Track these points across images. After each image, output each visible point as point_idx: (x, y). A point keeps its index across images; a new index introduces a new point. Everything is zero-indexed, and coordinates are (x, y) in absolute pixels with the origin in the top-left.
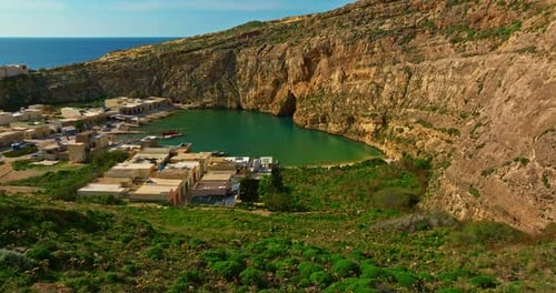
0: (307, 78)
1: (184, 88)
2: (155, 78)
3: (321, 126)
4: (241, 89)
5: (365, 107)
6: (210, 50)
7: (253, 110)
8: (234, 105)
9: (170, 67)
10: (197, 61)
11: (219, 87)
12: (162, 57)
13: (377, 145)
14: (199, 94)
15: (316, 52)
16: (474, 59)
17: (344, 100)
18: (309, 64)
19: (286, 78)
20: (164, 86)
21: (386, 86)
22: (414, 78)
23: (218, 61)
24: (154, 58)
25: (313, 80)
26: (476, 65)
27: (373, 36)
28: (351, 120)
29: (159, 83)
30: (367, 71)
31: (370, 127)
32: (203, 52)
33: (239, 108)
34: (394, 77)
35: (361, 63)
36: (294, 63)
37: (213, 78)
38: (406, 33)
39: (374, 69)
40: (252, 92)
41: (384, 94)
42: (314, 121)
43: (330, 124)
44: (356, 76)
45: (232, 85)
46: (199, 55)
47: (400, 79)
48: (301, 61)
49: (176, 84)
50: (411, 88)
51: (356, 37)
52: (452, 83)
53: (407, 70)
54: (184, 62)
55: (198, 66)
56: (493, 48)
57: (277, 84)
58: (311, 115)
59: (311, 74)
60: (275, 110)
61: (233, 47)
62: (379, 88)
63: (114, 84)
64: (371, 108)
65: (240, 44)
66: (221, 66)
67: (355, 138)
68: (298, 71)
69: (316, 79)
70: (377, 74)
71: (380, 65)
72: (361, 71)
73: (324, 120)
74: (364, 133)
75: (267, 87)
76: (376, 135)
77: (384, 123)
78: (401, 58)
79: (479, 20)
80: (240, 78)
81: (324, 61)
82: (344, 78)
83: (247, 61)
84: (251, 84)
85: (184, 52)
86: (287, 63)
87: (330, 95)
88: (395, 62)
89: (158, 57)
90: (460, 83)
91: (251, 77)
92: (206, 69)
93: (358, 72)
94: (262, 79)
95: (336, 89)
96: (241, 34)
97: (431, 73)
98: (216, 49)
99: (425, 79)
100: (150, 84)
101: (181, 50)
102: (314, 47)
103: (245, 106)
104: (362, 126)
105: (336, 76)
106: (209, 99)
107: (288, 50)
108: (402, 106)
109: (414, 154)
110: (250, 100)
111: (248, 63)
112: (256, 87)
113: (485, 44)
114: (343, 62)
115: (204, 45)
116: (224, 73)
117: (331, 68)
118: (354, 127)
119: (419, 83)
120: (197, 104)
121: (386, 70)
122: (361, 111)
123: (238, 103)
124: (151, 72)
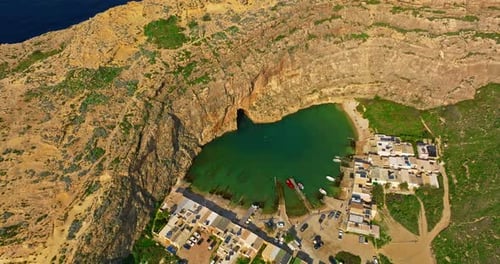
0: (250, 94)
1: (166, 174)
3: (285, 114)
4: (197, 135)
8: (199, 149)
9: (140, 172)
10: (152, 147)
11: (186, 147)
12: (129, 171)
15: (257, 76)
16: (355, 50)
18: (254, 84)
19: (233, 102)
21: (311, 75)
22: (326, 65)
25: (253, 93)
28: (300, 100)
29: (145, 193)
30: (297, 72)
31: (316, 97)
33: (202, 147)
35: (290, 69)
37: (176, 148)
38: (305, 44)
39: (301, 70)
40: (207, 130)
41: (312, 79)
43: (290, 108)
44: (289, 77)
48: (248, 86)
49: (157, 180)
51: (281, 56)
54: (146, 158)
55: (156, 148)
59: (253, 90)
60: (232, 126)
61: (162, 110)
62: (308, 77)
63: (120, 241)
65: (163, 104)
68: (246, 93)
69: (257, 90)
70: (305, 71)
72: (293, 73)
74: (312, 101)
76: (319, 99)
78: (312, 58)
81: (260, 78)
82: (281, 81)
84: (203, 125)
85: (138, 150)
86: (231, 92)
87: (278, 95)
88: (311, 61)
89: (126, 174)
90: (358, 62)
91: (202, 120)
92: (167, 144)
93: (289, 74)
94: (215, 115)
95: (280, 89)
96: (151, 93)
97: (335, 61)
98: (156, 122)
99: (333, 64)
100: (142, 204)
101: (133, 150)
102: (257, 72)
103: (203, 144)
104: (309, 99)
105: (273, 83)
106: (186, 163)
107: (228, 85)
108: (328, 80)
109: (362, 96)
110: (207, 136)
111: (193, 113)
112: (210, 123)
113: (353, 43)
114: (276, 73)
115: (136, 127)
116: (177, 135)
117: (267, 80)
118: (304, 102)
119: (331, 67)
120: (182, 174)
121: (308, 67)
122: (304, 93)
123: (199, 145)
124: (133, 194)
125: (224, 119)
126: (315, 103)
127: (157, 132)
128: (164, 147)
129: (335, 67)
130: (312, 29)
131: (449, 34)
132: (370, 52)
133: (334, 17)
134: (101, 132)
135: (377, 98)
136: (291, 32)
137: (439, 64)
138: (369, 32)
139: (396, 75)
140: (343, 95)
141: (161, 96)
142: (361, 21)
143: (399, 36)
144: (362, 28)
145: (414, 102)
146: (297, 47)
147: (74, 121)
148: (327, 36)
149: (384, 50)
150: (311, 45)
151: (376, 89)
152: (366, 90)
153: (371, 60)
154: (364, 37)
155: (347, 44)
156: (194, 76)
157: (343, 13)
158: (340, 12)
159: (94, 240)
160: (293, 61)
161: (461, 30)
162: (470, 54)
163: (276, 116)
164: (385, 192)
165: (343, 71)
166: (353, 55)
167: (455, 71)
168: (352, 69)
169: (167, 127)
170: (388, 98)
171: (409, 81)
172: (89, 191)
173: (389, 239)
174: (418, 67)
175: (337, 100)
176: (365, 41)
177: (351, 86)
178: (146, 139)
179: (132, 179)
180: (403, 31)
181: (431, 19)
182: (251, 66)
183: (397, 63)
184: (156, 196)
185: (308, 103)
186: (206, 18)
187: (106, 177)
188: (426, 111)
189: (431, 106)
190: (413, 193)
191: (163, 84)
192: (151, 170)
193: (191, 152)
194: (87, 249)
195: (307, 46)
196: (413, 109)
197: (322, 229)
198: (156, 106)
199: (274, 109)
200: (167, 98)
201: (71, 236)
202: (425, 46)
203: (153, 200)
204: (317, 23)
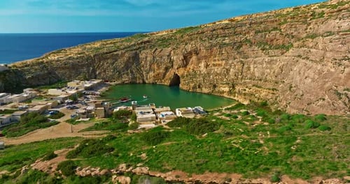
0: (185, 66)
1: (110, 73)
2: (91, 68)
3: (198, 90)
4: (144, 73)
5: (222, 80)
6: (123, 51)
7: (153, 83)
8: (141, 81)
9: (100, 62)
10: (115, 58)
11: (132, 72)
13: (232, 97)
14: (120, 76)
15: (190, 53)
16: (275, 58)
17: (209, 77)
18: (186, 59)
19: (172, 66)
20: (97, 73)
21: (231, 70)
22: (246, 66)
23: (129, 58)
24: (89, 57)
25: (188, 67)
26: (276, 61)
27: (222, 46)
28: (215, 86)
29: (94, 71)
30: (220, 62)
31: (227, 89)
32: (120, 53)
33: (144, 83)
34: (235, 66)
35: (216, 58)
36: (177, 59)
37: (127, 66)
38: (237, 45)
39: (224, 62)
40: (152, 74)
41: (231, 73)
42: (194, 88)
43: (203, 89)
44: (214, 65)
45: (139, 70)
46: (117, 55)
47: (239, 66)
48: (182, 57)
49: (105, 71)
50: (245, 70)
51: (212, 46)
52: (267, 68)
53: (242, 62)
54: (108, 59)
55: (117, 60)
56: (282, 54)
57: (167, 69)
58: (192, 85)
59: (187, 64)
60: (167, 83)
61: (136, 49)
62: (228, 70)
63: (65, 73)
64: (225, 80)
65: (140, 48)
66: (131, 60)
67: (219, 94)
68: (180, 63)
69: (190, 67)
70: (226, 64)
71: (227, 60)
72: (217, 62)
73: (199, 87)
74: (223, 92)
75: (161, 71)
76: (230, 92)
77: (233, 87)
78: (238, 57)
79: (272, 40)
80: (143, 66)
81: (194, 58)
82: (207, 66)
83: (146, 57)
84: (151, 69)
85: (107, 53)
86: (172, 58)
87: (200, 74)
88: (235, 59)
90: (271, 69)
91: (150, 65)
92: (122, 62)
93: (215, 63)
94: (158, 67)
95: (204, 71)
97: (254, 64)
98: (126, 51)
99: (252, 66)
102: (190, 50)
103: (146, 81)
104: (222, 89)
105: (202, 65)
106: (126, 79)
108: (242, 79)
109: (256, 100)
110: (150, 78)
112: (154, 71)
113: (278, 52)
114: (206, 58)
115: (119, 48)
116: (133, 64)
117: (199, 60)
118: (217, 89)
119: (249, 68)
120: (119, 82)
121: (230, 62)
122: (220, 82)
123: (143, 80)
124: (89, 65)
125: (165, 74)
126: (225, 95)
127: (123, 55)
128: (120, 63)
129: (252, 70)
130: (250, 35)
133: (275, 29)
136: (233, 35)
137: (319, 67)
138: (296, 44)
140: (245, 94)
141: (142, 45)
142: (295, 34)
144: (292, 40)
146: (229, 44)
148: (259, 44)
150: (243, 47)
151: (269, 96)
152: (262, 94)
154: (289, 48)
155: (272, 52)
156: (164, 43)
158: (282, 26)
160: (221, 54)
163: (189, 87)
165: (257, 74)
166: (270, 62)
167: (326, 76)
168: (263, 74)
170: (272, 107)
174: (303, 73)
176: (288, 51)
177: (255, 89)
178: (115, 53)
182: (190, 46)
185: (219, 92)
192: (106, 65)
195: (239, 47)
198: (136, 47)
200: (144, 47)
202: (318, 47)
203: (95, 76)
204: (257, 32)
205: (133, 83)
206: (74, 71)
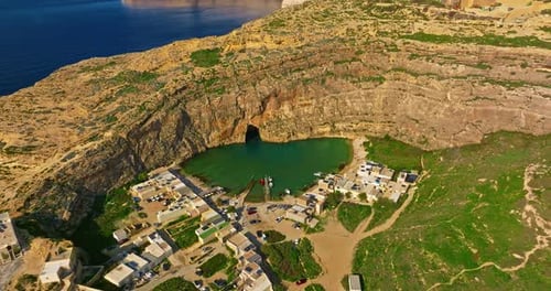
0: (261, 113)
1: (162, 153)
2: (132, 157)
3: (293, 138)
4: (204, 136)
5: (317, 121)
6: (164, 114)
8: (204, 148)
9: (138, 141)
10: (157, 126)
11: (189, 141)
12: (128, 135)
13: (336, 136)
14: (176, 153)
15: (268, 98)
16: (371, 91)
17: (301, 120)
18: (264, 104)
19: (244, 116)
20: (143, 160)
21: (325, 108)
22: (340, 101)
24: (120, 140)
25: (265, 113)
26: (374, 93)
27: (305, 82)
28: (311, 129)
29: (137, 158)
30: (309, 102)
31: (328, 129)
33: (207, 148)
34: (328, 103)
35: (303, 98)
36: (250, 107)
37: (179, 137)
38: (320, 79)
39: (314, 101)
40: (214, 134)
41: (325, 111)
42: (289, 137)
43: (299, 135)
44: (301, 105)
45: (195, 135)
47: (334, 102)
48: (258, 104)
49: (152, 153)
50: (340, 106)
51: (294, 85)
52: (368, 102)
53: (334, 98)
54: (147, 133)
55: (160, 130)
57: (236, 122)
58: (285, 134)
59: (264, 109)
60: (241, 139)
61: (176, 105)
62: (321, 109)
63: (100, 180)
65: (179, 101)
66: (181, 124)
67: (319, 136)
68: (256, 111)
69: (269, 111)
70: (318, 103)
71: (317, 97)
72: (305, 102)
74: (324, 133)
75: (229, 127)
76: (332, 132)
77: (333, 126)
78: (327, 92)
80: (199, 127)
81: (273, 100)
82: (293, 108)
83: (200, 113)
84: (212, 128)
85: (142, 124)
86: (242, 106)
87: (288, 119)
88: (325, 95)
89: (125, 136)
90: (373, 102)
91: (210, 123)
92: (171, 130)
93: (302, 103)
94: (224, 122)
95: (291, 115)
96: (172, 91)
97: (350, 98)
98: (167, 112)
99: (348, 101)
100: (132, 164)
101: (138, 123)
102: (268, 93)
103: (209, 146)
104: (321, 130)
105: (286, 108)
106: (185, 153)
107: (239, 99)
108: (341, 115)
109: (373, 135)
110: (214, 140)
111: (203, 115)
112: (218, 129)
113: (370, 84)
114: (288, 99)
115: (149, 110)
116: (184, 128)
117: (279, 104)
118: (315, 132)
119: (345, 104)
120: (179, 161)
121: (321, 100)
122: (316, 123)
123: (204, 145)
124: (126, 154)
125: (234, 129)
126: (326, 135)
127: (165, 118)
128: (168, 132)
129: (349, 104)
130: (330, 67)
131: (457, 77)
132: (385, 93)
133: (354, 59)
134: (123, 109)
135: (387, 137)
136: (310, 68)
137: (447, 106)
138: (386, 76)
139: (408, 117)
140: (355, 131)
141: (179, 96)
142: (379, 65)
143: (412, 80)
144: (380, 72)
145: (421, 143)
146: (312, 80)
147: (109, 99)
148: (345, 76)
149: (399, 92)
150: (328, 81)
151: (387, 129)
152: (377, 128)
153: (385, 101)
154: (381, 80)
155: (364, 85)
156: (213, 87)
157: (363, 57)
158: (360, 57)
159: (79, 168)
160: (307, 92)
161: (469, 75)
162: (477, 98)
163: (282, 138)
164: (345, 199)
165: (358, 109)
166: (368, 95)
167: (459, 113)
168: (365, 107)
169: (174, 117)
170: (398, 138)
171: (417, 121)
172: (91, 139)
173: (322, 230)
174: (426, 109)
175: (349, 136)
176: (381, 83)
177: (364, 124)
178: (153, 119)
179: (129, 143)
180: (416, 75)
181: (441, 64)
182: (264, 88)
183: (409, 104)
184: (147, 166)
185: (319, 134)
186: (242, 51)
187: (109, 134)
188: (431, 152)
189: (436, 147)
190: (370, 204)
191: (184, 88)
192: (149, 144)
193: (194, 147)
194: (70, 171)
195: (324, 81)
196: (419, 149)
197: (267, 213)
198: (173, 101)
199: (282, 131)
200: (184, 98)
201: (64, 160)
202: (433, 87)
203: (143, 167)
204: (336, 63)
205: (196, 155)
206: (110, 173)
